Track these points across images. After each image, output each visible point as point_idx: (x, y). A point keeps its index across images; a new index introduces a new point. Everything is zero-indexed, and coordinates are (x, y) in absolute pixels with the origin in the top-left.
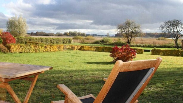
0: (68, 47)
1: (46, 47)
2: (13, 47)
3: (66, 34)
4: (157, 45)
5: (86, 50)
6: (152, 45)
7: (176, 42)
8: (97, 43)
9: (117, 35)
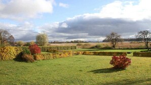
0: (75, 52)
1: (60, 55)
2: (38, 56)
3: (72, 42)
4: (133, 48)
5: (87, 55)
6: (130, 48)
7: (147, 45)
8: (93, 48)
9: (104, 41)
